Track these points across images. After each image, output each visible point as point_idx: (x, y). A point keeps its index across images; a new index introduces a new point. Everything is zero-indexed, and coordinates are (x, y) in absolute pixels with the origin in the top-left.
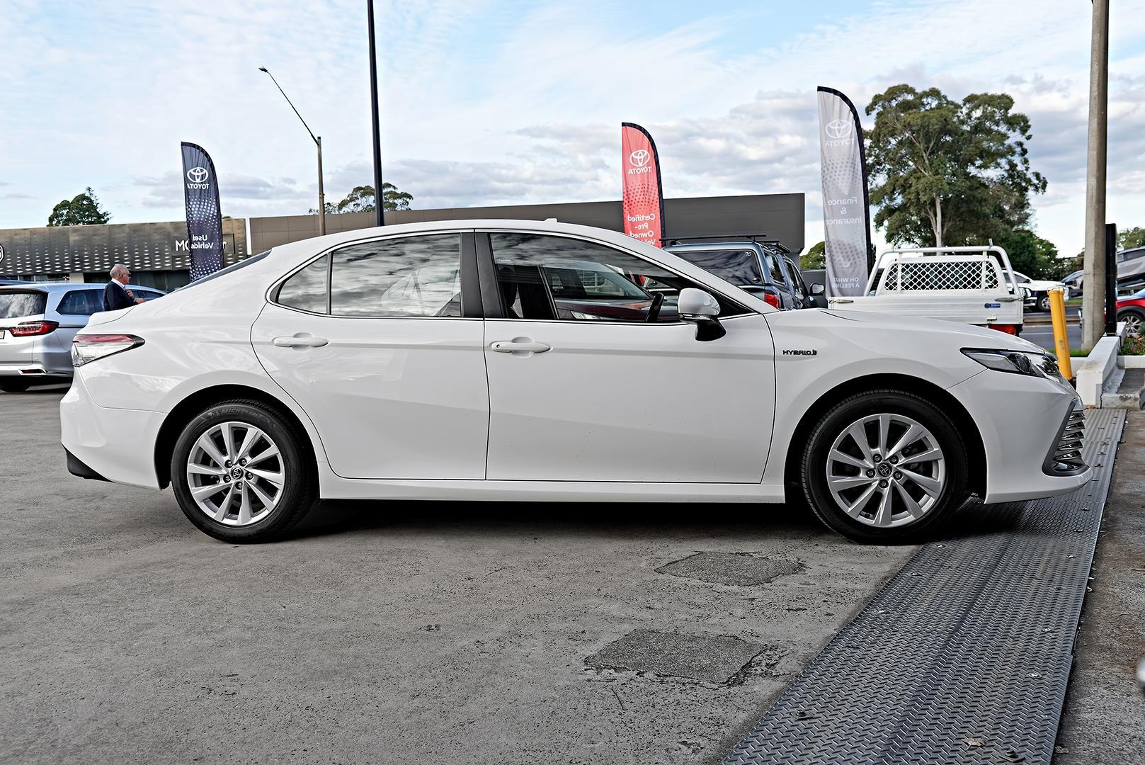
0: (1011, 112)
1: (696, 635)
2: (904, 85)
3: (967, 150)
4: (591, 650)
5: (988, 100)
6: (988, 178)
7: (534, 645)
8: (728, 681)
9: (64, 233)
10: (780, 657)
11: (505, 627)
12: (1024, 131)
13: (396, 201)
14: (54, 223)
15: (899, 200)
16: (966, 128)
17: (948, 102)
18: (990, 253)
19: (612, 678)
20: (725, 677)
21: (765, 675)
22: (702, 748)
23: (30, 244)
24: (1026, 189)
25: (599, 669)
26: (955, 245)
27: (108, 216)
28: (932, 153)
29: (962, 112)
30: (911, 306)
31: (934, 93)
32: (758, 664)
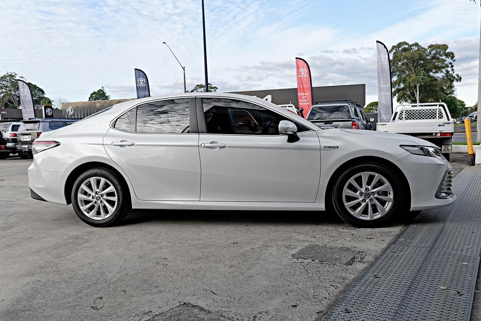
0: (447, 51)
1: (333, 247)
2: (404, 42)
3: (429, 66)
4: (294, 252)
5: (437, 47)
6: (437, 77)
7: (272, 250)
8: (346, 264)
9: (94, 103)
10: (365, 256)
11: (261, 243)
12: (452, 58)
13: (212, 90)
14: (91, 100)
15: (402, 86)
16: (429, 57)
17: (422, 48)
18: (440, 105)
19: (302, 261)
20: (345, 262)
21: (360, 262)
22: (338, 287)
23: (83, 107)
24: (453, 81)
25: (298, 259)
26: (424, 102)
27: (109, 97)
28: (415, 67)
29: (427, 52)
30: (409, 126)
31: (416, 44)
32: (357, 258)
